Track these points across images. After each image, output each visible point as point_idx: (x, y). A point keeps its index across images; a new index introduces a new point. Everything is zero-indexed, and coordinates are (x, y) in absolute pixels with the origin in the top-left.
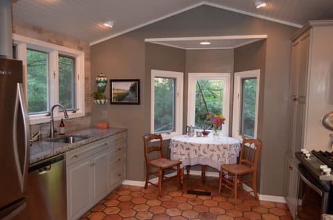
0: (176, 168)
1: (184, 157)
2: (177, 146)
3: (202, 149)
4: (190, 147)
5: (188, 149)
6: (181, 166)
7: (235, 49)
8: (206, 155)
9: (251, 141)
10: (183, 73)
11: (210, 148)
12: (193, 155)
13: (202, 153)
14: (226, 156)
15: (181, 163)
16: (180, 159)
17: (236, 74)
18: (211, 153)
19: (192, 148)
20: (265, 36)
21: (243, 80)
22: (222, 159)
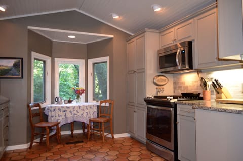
0: (55, 127)
1: (61, 118)
2: (54, 110)
3: (76, 110)
4: (67, 109)
5: (65, 111)
6: (60, 125)
7: (88, 44)
8: (79, 114)
9: (106, 101)
10: (51, 58)
11: (82, 108)
12: (69, 115)
13: (76, 113)
14: (91, 113)
15: (59, 123)
16: (58, 120)
17: (89, 60)
18: (82, 112)
19: (69, 110)
20: (112, 36)
21: (94, 64)
22: (89, 116)
